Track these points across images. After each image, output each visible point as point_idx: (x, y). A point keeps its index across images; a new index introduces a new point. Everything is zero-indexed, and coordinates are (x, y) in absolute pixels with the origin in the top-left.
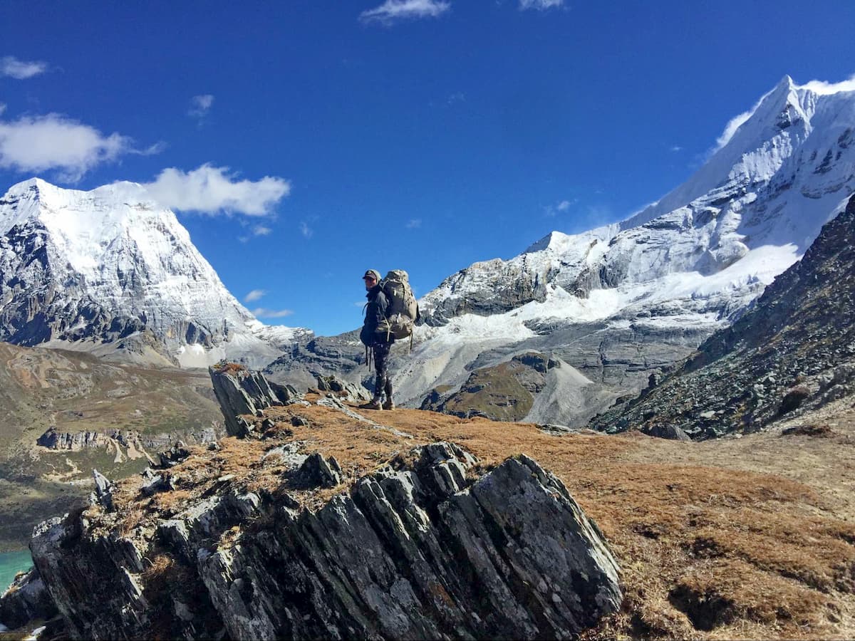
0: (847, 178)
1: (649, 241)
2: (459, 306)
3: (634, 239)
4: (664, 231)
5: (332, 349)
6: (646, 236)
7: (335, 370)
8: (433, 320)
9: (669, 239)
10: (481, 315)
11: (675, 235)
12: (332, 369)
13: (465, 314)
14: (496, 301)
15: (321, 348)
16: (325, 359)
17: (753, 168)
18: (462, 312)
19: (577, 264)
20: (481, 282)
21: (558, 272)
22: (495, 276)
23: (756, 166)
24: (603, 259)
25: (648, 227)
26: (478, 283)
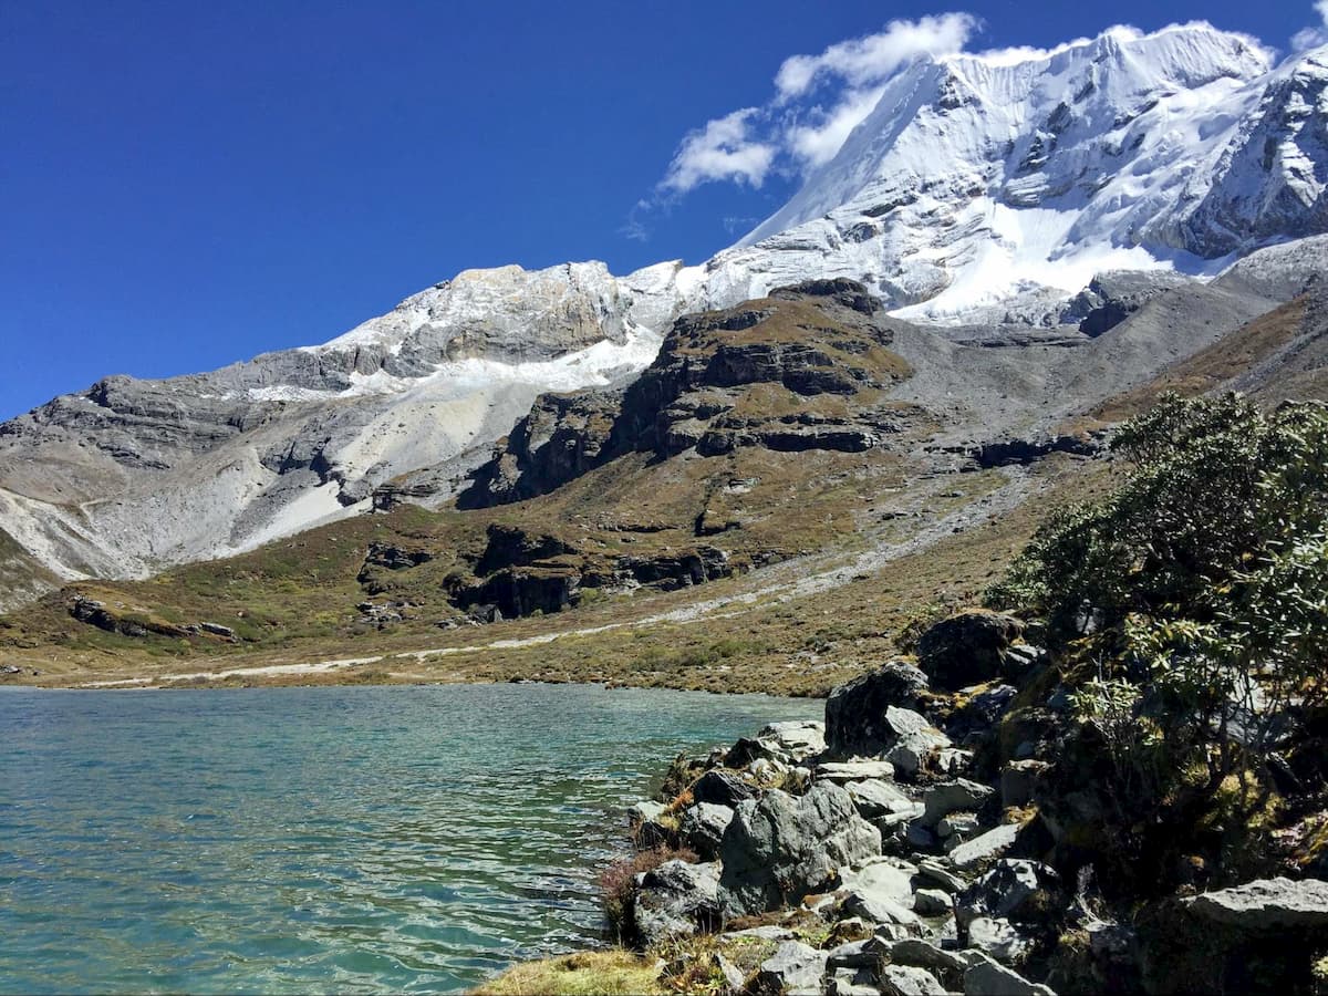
0: (1078, 173)
1: (773, 270)
2: (451, 341)
3: (745, 266)
4: (797, 254)
5: (159, 399)
6: (766, 261)
7: (174, 444)
8: (401, 364)
9: (809, 265)
10: (501, 361)
11: (816, 260)
12: (165, 443)
13: (467, 358)
14: (529, 337)
15: (125, 396)
16: (139, 419)
17: (918, 164)
18: (460, 353)
19: (663, 292)
20: (490, 302)
21: (631, 304)
22: (516, 295)
23: (922, 160)
24: (703, 291)
25: (766, 248)
26: (483, 304)
